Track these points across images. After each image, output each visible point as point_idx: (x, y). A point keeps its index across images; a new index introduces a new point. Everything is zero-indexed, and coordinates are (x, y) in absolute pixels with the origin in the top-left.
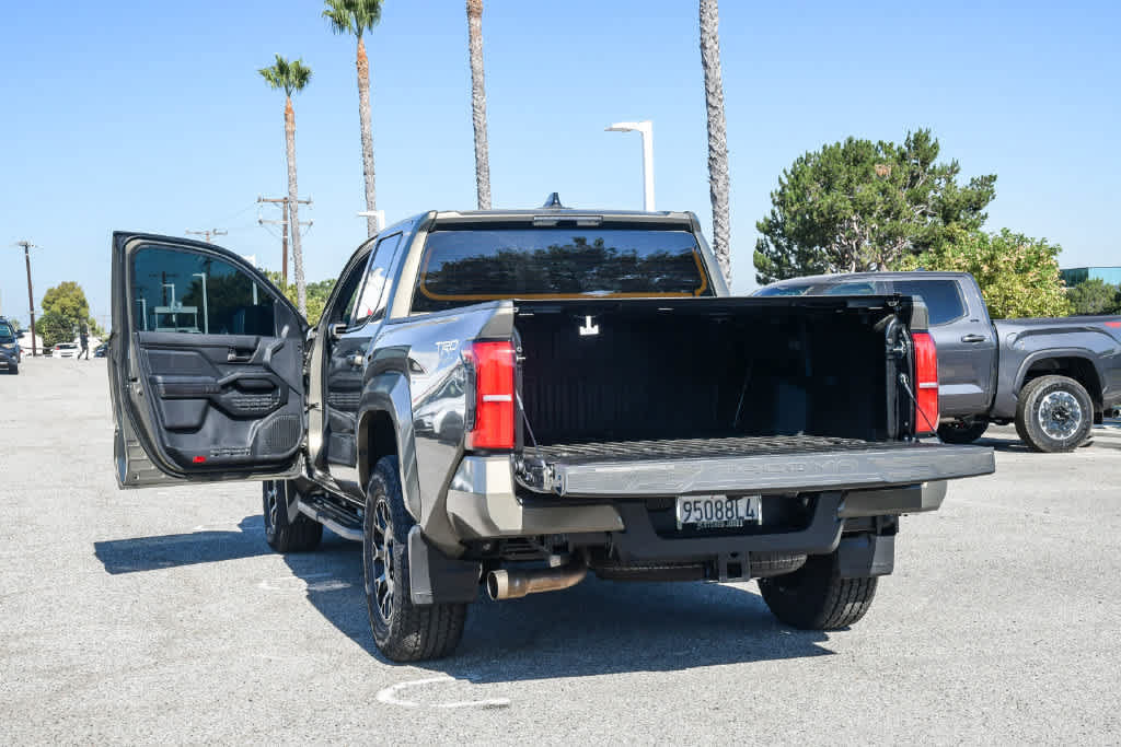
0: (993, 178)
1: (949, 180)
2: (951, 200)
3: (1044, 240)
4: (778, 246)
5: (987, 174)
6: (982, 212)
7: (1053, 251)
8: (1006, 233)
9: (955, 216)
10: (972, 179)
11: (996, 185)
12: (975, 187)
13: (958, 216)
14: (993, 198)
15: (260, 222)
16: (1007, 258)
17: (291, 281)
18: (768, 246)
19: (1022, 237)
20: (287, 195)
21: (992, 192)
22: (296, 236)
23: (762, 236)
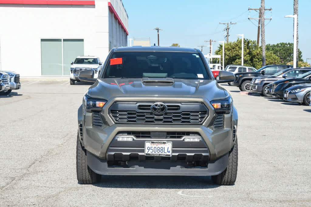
15: (249, 19)
17: (260, 45)
20: (260, 7)
22: (263, 25)
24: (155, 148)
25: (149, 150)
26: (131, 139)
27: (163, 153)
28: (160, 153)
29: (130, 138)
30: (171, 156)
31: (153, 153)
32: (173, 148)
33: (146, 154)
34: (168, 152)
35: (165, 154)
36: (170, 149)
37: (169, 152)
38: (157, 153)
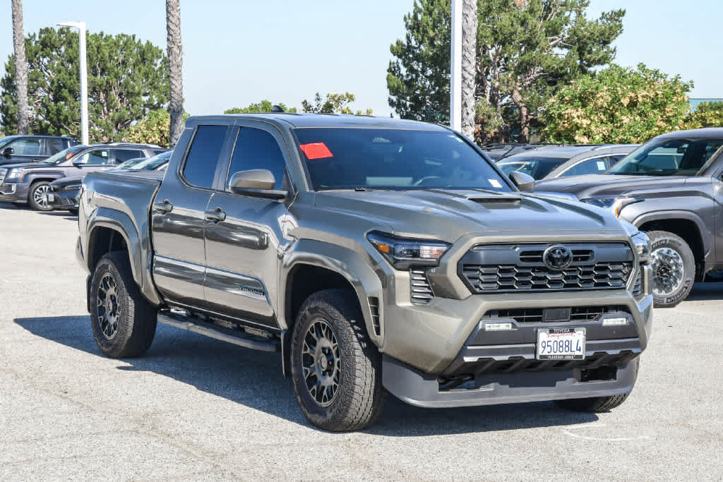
0: (622, 13)
1: (579, 13)
2: (585, 33)
3: (678, 77)
4: (412, 70)
5: (617, 9)
6: (612, 46)
7: (685, 89)
8: (642, 67)
9: (588, 49)
10: (603, 14)
11: (624, 20)
12: (604, 20)
13: (591, 50)
14: (621, 33)
16: (645, 93)
18: (399, 69)
19: (656, 72)
21: (621, 26)
23: (395, 59)
24: (555, 343)
25: (544, 347)
26: (508, 326)
27: (569, 353)
28: (564, 353)
29: (504, 325)
30: (584, 358)
31: (552, 353)
32: (587, 340)
33: (541, 356)
34: (577, 350)
35: (573, 353)
36: (581, 345)
37: (580, 350)
38: (558, 353)
